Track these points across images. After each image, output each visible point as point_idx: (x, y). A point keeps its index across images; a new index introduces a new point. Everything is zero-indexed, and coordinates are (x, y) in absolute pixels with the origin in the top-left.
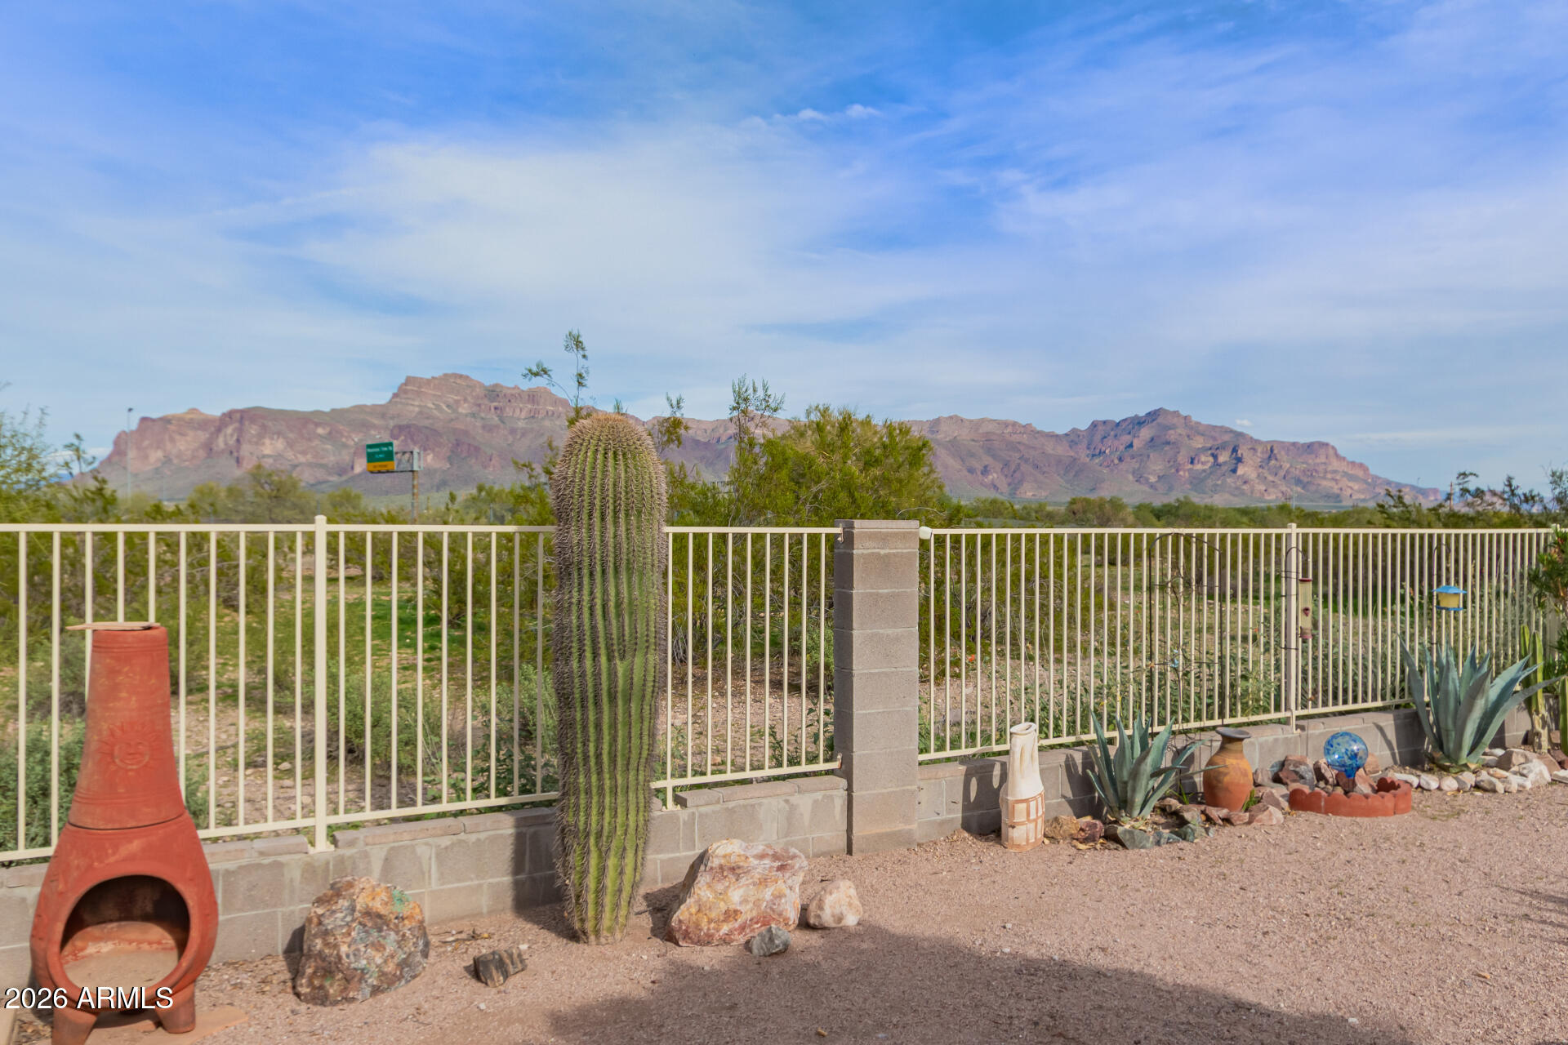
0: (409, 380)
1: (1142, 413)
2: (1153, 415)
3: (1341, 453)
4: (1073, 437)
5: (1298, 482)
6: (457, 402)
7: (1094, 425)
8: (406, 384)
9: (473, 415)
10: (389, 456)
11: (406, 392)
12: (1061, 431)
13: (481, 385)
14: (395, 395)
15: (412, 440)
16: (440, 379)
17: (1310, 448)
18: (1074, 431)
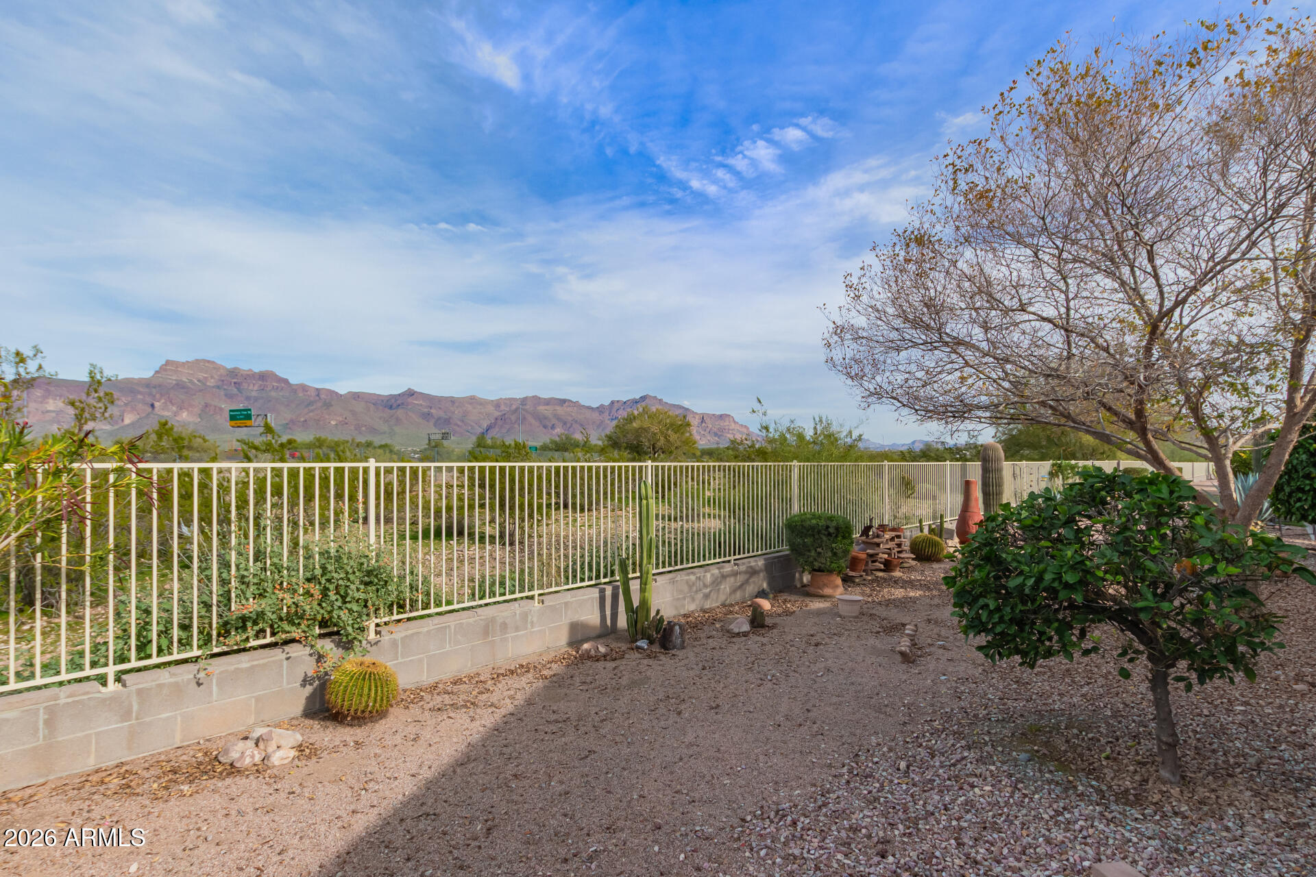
0: (168, 363)
1: (638, 397)
2: (643, 398)
3: (736, 420)
4: (601, 409)
5: (716, 434)
6: (206, 378)
7: (613, 402)
8: (166, 365)
9: (218, 387)
10: (248, 417)
11: (166, 370)
12: (595, 405)
13: (224, 368)
14: (157, 372)
15: (171, 402)
16: (193, 362)
17: (721, 417)
18: (602, 405)
